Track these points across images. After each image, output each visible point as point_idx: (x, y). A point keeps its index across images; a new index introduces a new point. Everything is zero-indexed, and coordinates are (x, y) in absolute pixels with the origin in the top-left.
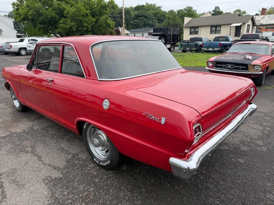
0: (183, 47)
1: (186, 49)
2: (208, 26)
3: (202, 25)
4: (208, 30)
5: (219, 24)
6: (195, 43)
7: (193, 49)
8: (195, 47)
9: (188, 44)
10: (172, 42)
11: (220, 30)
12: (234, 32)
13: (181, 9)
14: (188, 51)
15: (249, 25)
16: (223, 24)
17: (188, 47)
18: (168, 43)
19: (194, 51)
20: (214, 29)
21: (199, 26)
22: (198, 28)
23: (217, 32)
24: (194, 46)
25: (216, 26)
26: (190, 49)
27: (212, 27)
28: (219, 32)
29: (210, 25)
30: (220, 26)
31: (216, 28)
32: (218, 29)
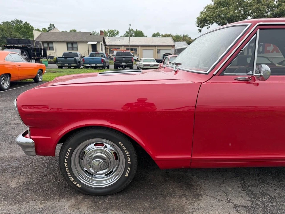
0: (60, 62)
1: (64, 65)
2: (64, 42)
3: (56, 40)
4: (65, 46)
5: (75, 40)
6: (73, 59)
7: (73, 65)
8: (75, 62)
9: (65, 59)
10: (37, 57)
11: (77, 47)
12: (91, 50)
13: (8, 21)
14: (67, 66)
15: (102, 44)
16: (79, 41)
17: (66, 62)
18: (32, 58)
19: (73, 67)
20: (70, 45)
21: (54, 42)
22: (52, 43)
23: (74, 49)
24: (73, 62)
25: (72, 43)
26: (68, 65)
27: (68, 43)
28: (76, 49)
29: (66, 41)
30: (76, 43)
31: (72, 45)
32: (75, 45)
